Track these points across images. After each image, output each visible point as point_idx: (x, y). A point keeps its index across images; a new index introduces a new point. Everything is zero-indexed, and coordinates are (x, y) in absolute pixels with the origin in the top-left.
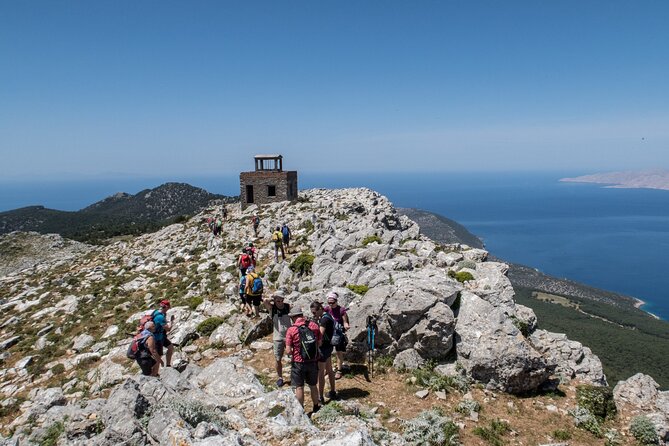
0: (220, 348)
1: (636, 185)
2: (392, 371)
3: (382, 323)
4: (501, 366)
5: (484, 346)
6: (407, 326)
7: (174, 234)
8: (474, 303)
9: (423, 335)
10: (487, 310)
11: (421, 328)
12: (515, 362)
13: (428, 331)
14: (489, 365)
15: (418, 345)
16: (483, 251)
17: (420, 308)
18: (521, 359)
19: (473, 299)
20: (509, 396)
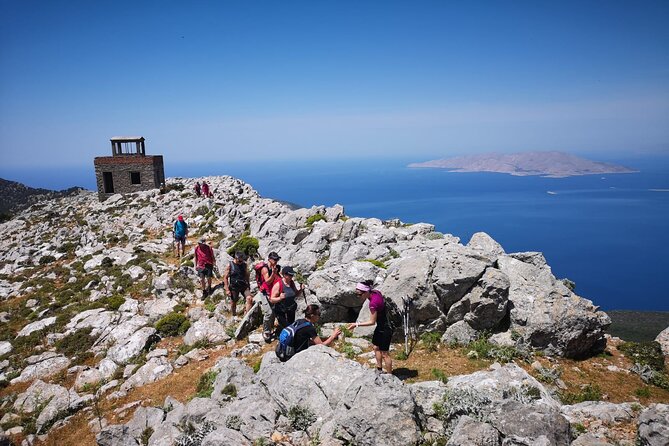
0: (207, 347)
1: (476, 169)
2: (443, 347)
3: (429, 295)
4: (560, 330)
5: (540, 311)
6: (457, 296)
7: (15, 233)
8: (515, 266)
9: (479, 303)
10: (533, 273)
11: (475, 296)
12: (576, 324)
13: (484, 299)
14: (550, 329)
15: (468, 316)
16: (429, 225)
17: (474, 275)
18: (582, 320)
19: (512, 263)
20: (567, 361)
